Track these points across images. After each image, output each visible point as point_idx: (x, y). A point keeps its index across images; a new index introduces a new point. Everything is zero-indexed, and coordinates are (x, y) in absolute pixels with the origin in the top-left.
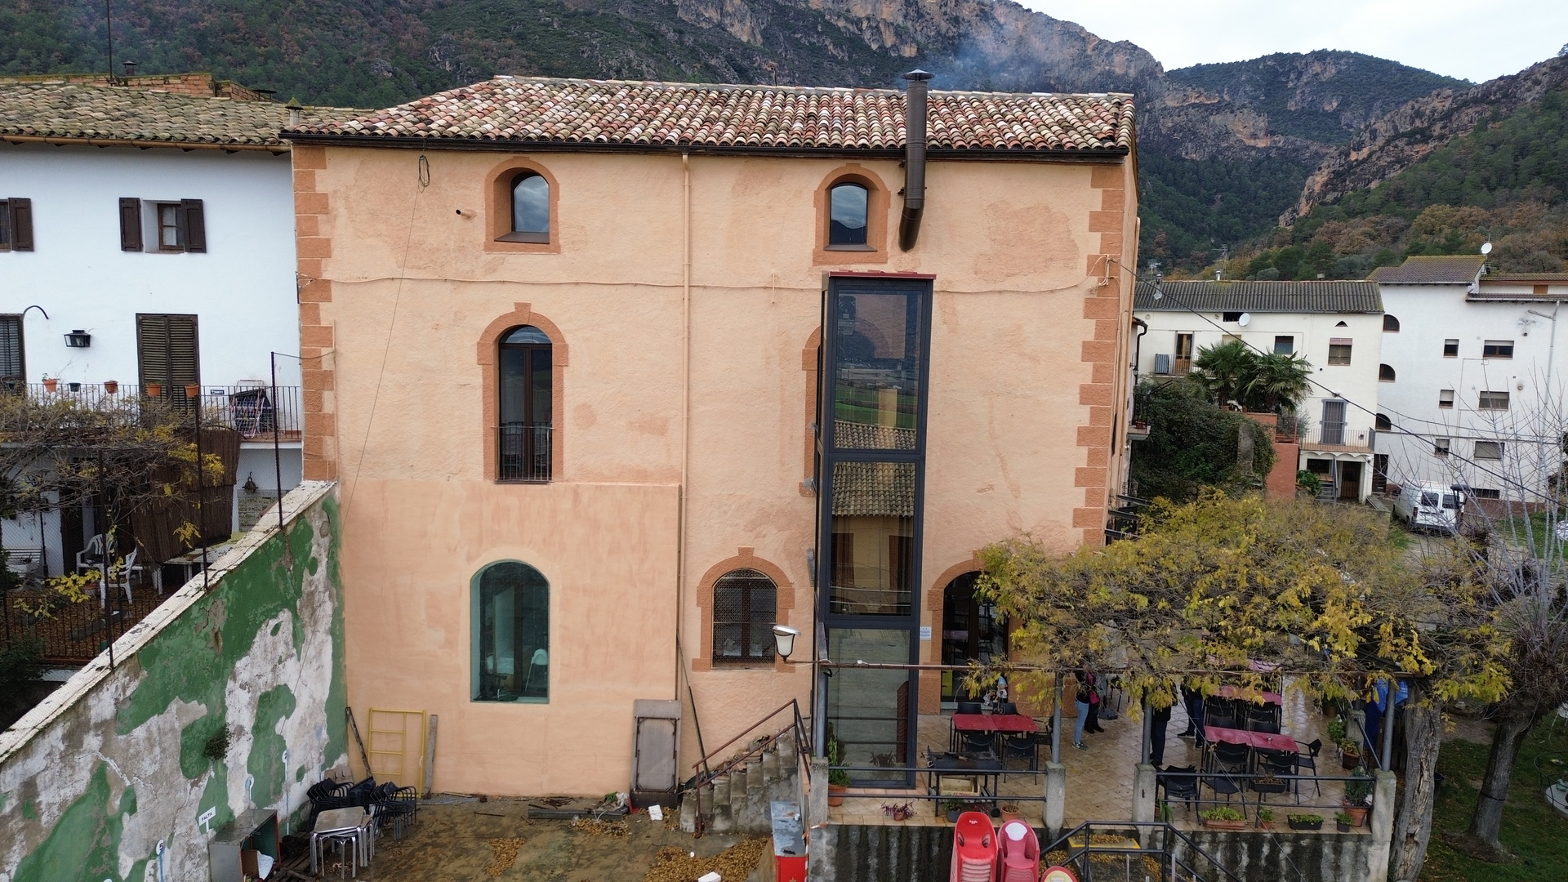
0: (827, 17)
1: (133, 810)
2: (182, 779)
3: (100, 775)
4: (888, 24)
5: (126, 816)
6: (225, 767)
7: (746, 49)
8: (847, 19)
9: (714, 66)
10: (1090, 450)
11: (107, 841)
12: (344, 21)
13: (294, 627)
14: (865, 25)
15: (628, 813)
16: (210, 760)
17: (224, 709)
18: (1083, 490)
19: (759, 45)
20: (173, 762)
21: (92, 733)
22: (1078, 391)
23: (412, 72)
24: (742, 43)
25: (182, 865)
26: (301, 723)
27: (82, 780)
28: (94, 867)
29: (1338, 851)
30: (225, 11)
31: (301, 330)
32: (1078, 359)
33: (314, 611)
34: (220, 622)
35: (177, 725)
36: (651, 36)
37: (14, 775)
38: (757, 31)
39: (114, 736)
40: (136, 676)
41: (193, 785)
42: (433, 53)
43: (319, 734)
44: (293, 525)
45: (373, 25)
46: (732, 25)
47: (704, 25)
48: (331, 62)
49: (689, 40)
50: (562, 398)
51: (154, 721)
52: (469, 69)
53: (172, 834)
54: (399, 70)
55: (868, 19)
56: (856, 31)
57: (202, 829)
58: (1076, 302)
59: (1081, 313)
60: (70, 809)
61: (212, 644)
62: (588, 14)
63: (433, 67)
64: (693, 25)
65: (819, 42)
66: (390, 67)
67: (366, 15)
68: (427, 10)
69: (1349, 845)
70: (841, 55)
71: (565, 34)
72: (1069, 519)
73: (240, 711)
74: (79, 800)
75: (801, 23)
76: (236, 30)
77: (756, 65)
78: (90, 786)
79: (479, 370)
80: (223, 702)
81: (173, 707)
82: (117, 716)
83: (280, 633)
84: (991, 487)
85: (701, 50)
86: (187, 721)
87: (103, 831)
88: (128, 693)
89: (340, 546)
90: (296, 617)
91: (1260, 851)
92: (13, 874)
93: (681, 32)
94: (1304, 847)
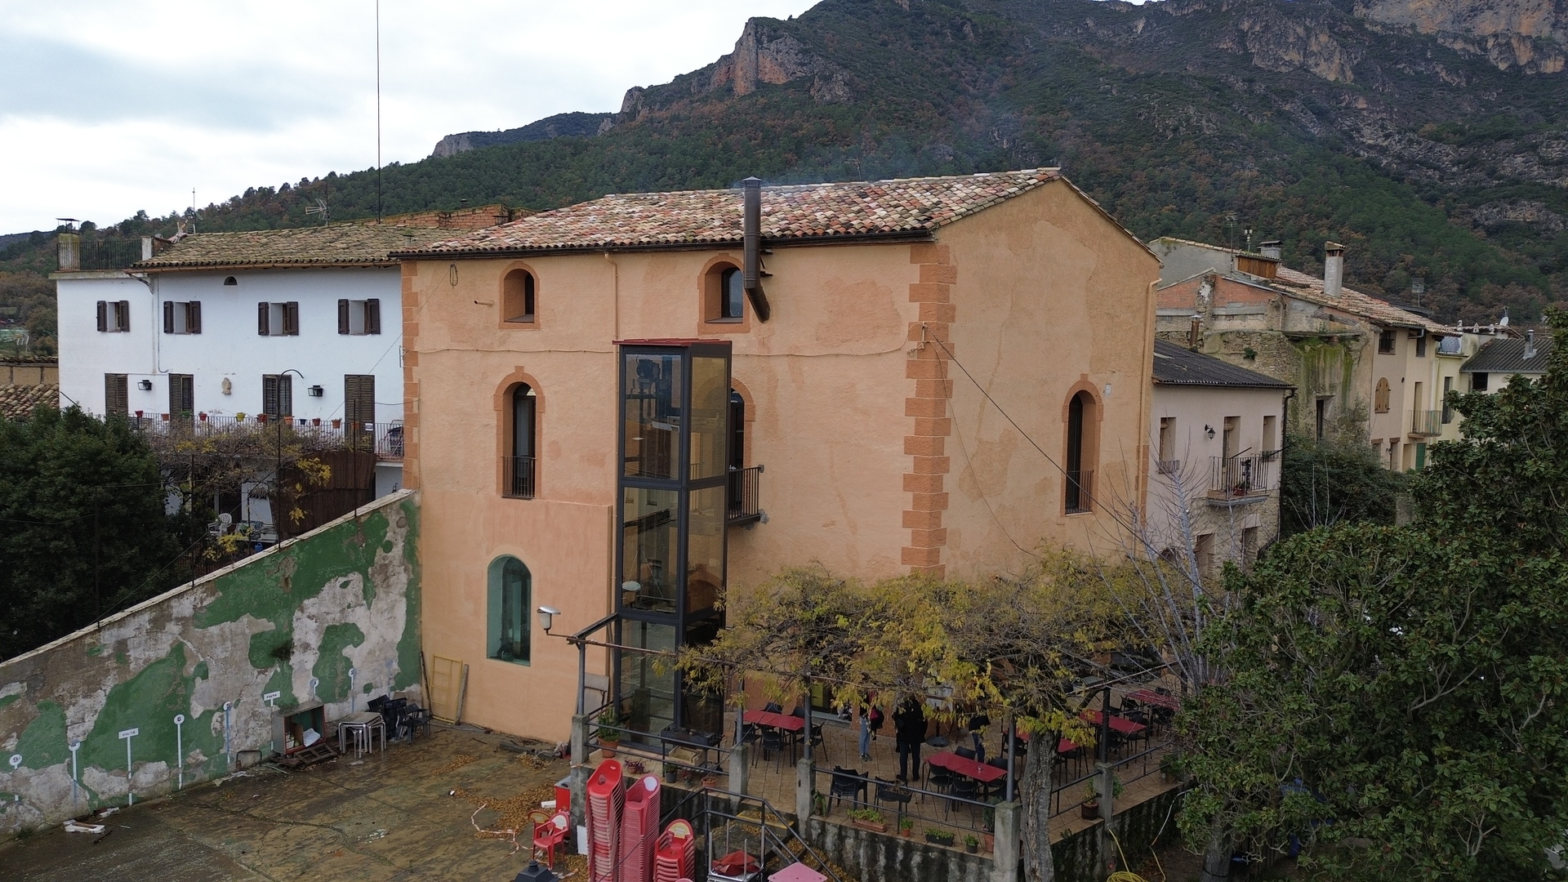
0: (1440, 41)
1: (205, 677)
2: (250, 667)
3: (178, 650)
4: (1523, 39)
5: (198, 680)
6: (291, 668)
7: (1331, 89)
8: (1466, 40)
9: (1289, 111)
10: (914, 496)
11: (181, 691)
12: (917, 113)
13: (364, 586)
14: (1490, 44)
15: (561, 757)
16: (277, 660)
17: (292, 630)
18: (910, 531)
19: (1349, 82)
20: (242, 654)
21: (173, 622)
22: (903, 442)
23: (970, 154)
24: (1326, 83)
25: (246, 722)
26: (369, 653)
27: (163, 648)
28: (170, 704)
29: (963, 869)
30: (820, 118)
31: (405, 384)
32: (903, 414)
33: (387, 578)
34: (291, 572)
35: (247, 631)
36: (1216, 89)
37: (111, 635)
38: (1347, 68)
39: (192, 628)
40: (213, 594)
41: (259, 673)
42: (993, 133)
43: (389, 664)
44: (368, 516)
45: (941, 115)
46: (1317, 65)
47: (1283, 69)
48: (900, 152)
49: (1260, 88)
50: (541, 437)
51: (227, 626)
52: (1024, 145)
53: (239, 700)
54: (959, 153)
55: (1496, 36)
56: (1479, 52)
57: (267, 703)
58: (900, 363)
59: (904, 373)
60: (152, 664)
61: (282, 584)
62: (1149, 76)
63: (990, 147)
64: (1270, 71)
65: (1427, 69)
66: (951, 151)
67: (936, 106)
68: (992, 94)
69: (972, 866)
70: (1454, 80)
71: (1124, 99)
72: (897, 556)
73: (306, 630)
74: (160, 661)
75: (1406, 52)
76: (827, 134)
77: (1344, 104)
78: (170, 654)
79: (495, 414)
80: (290, 624)
81: (245, 619)
82: (195, 617)
83: (349, 587)
84: (833, 523)
85: (1273, 96)
86: (256, 630)
87: (179, 685)
88: (205, 604)
89: (419, 536)
90: (366, 579)
91: (894, 855)
92: (108, 692)
93: (1251, 81)
94: (932, 859)
